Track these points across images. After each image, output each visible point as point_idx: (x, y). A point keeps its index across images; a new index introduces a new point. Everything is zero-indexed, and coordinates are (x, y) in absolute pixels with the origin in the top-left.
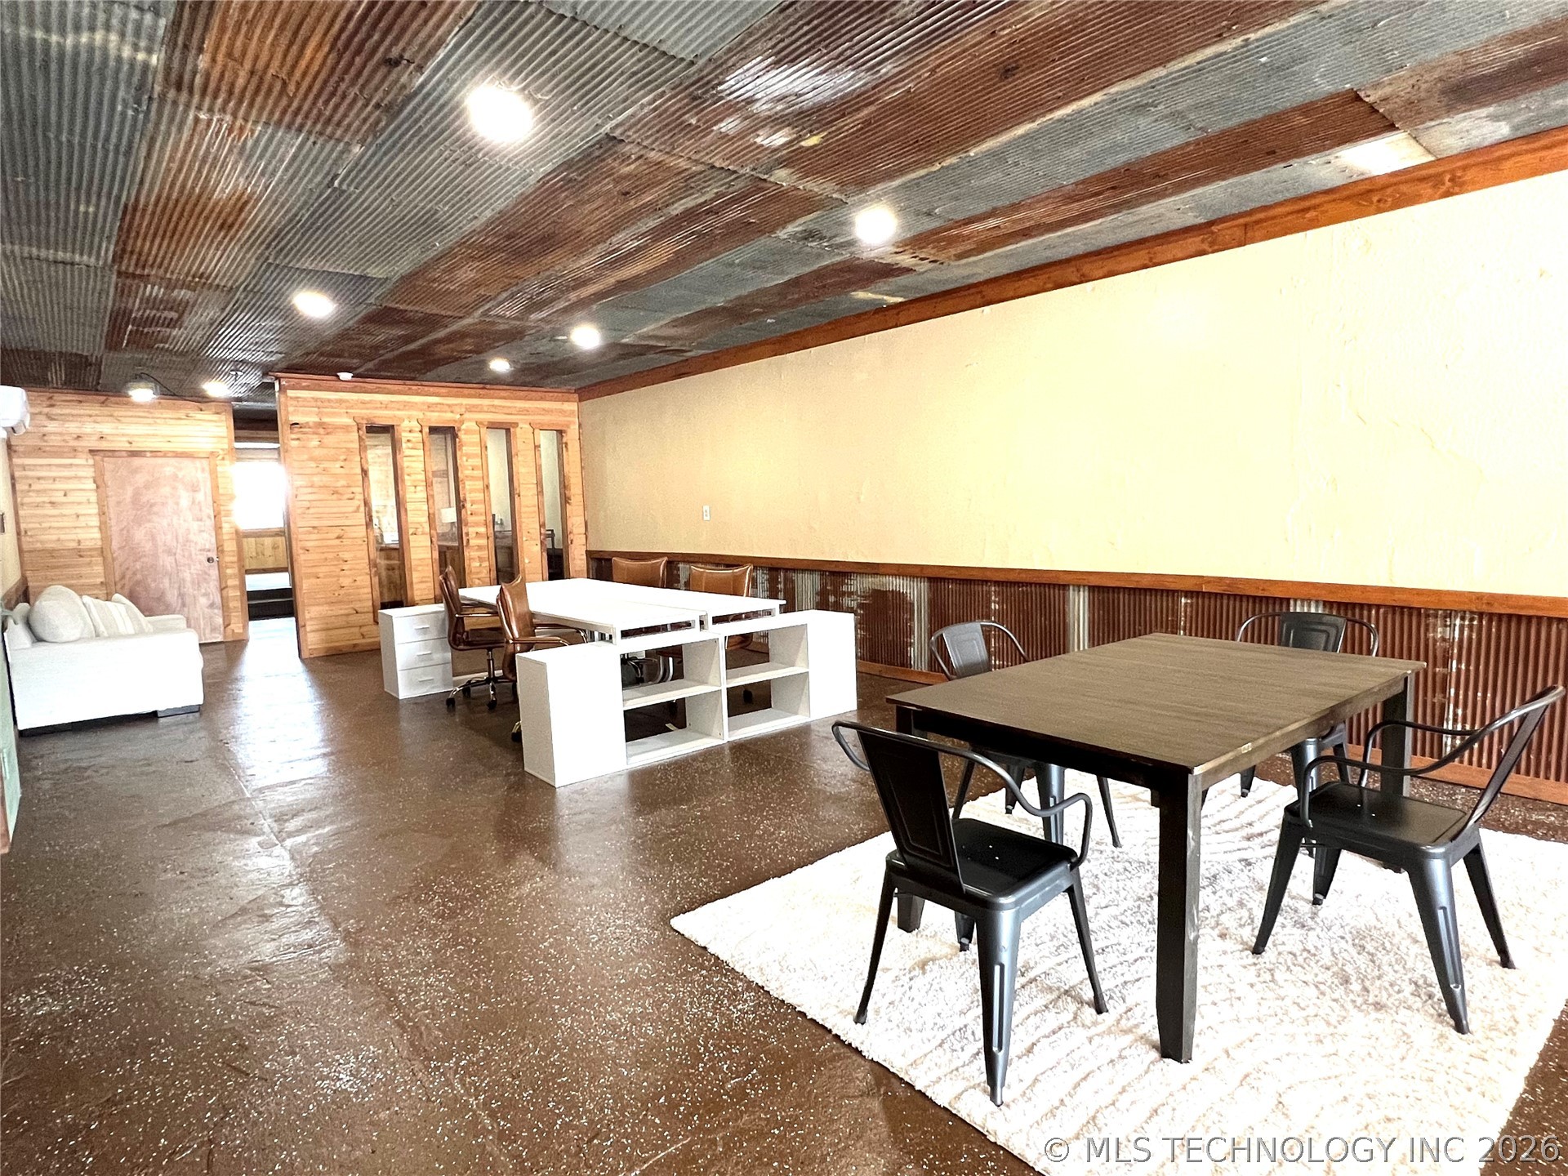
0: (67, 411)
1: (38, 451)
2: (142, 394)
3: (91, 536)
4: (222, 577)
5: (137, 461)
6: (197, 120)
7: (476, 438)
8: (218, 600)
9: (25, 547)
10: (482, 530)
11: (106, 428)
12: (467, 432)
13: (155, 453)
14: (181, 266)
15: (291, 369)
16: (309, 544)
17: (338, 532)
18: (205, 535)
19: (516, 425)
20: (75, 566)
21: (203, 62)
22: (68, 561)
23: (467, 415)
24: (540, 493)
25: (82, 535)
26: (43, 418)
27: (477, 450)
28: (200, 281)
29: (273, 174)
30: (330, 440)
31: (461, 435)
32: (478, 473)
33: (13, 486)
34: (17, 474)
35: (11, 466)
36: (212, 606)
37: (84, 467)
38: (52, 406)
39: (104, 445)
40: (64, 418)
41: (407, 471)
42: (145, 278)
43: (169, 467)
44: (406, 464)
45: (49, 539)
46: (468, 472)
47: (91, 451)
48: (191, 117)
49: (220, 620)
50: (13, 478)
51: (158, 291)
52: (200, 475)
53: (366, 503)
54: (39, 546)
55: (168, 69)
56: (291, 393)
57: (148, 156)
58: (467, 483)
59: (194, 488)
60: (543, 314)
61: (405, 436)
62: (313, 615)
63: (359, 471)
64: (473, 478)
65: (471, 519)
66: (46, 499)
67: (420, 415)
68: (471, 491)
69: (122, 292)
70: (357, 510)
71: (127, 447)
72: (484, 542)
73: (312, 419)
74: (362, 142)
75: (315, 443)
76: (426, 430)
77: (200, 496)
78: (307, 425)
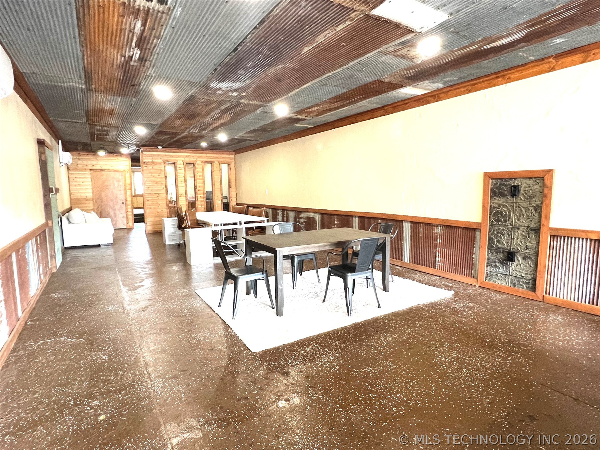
0: (84, 157)
1: (76, 169)
2: (101, 153)
3: (90, 195)
4: (126, 209)
5: (103, 172)
6: (96, 96)
7: (201, 166)
8: (125, 216)
9: (72, 198)
10: (202, 196)
11: (94, 163)
12: (198, 164)
13: (108, 170)
14: (103, 122)
15: (143, 146)
16: (148, 199)
17: (157, 195)
18: (122, 195)
19: (214, 162)
20: (86, 204)
21: (93, 86)
22: (83, 202)
23: (198, 159)
24: (221, 184)
25: (87, 195)
26: (77, 159)
27: (201, 170)
28: (109, 125)
29: (117, 104)
30: (155, 167)
31: (196, 165)
32: (201, 177)
33: (69, 180)
34: (70, 176)
35: (68, 173)
36: (123, 217)
37: (88, 174)
38: (80, 156)
39: (94, 168)
40: (82, 160)
41: (178, 176)
42: (96, 125)
43: (112, 174)
44: (178, 175)
45: (78, 196)
46: (198, 177)
47: (90, 170)
48: (94, 95)
49: (125, 222)
50: (69, 177)
51: (100, 128)
52: (120, 177)
53: (166, 187)
54: (75, 198)
55: (87, 88)
56: (144, 153)
57: (88, 102)
58: (198, 180)
59: (119, 181)
60: (206, 131)
61: (178, 166)
62: (149, 220)
63: (164, 176)
64: (199, 179)
65: (198, 192)
66: (78, 184)
67: (183, 159)
68: (199, 183)
69: (90, 128)
70: (163, 189)
71: (100, 168)
72: (203, 199)
73: (150, 161)
74: (134, 98)
75: (151, 168)
76: (185, 164)
77: (121, 183)
78: (149, 162)
